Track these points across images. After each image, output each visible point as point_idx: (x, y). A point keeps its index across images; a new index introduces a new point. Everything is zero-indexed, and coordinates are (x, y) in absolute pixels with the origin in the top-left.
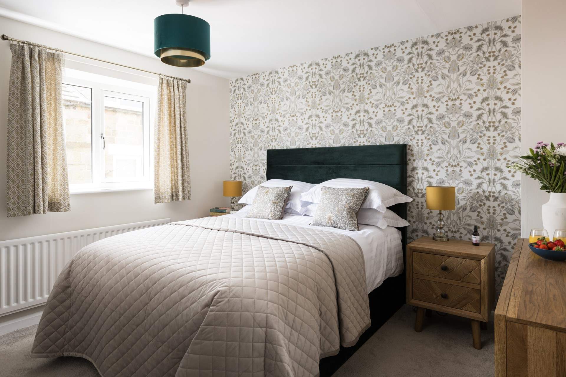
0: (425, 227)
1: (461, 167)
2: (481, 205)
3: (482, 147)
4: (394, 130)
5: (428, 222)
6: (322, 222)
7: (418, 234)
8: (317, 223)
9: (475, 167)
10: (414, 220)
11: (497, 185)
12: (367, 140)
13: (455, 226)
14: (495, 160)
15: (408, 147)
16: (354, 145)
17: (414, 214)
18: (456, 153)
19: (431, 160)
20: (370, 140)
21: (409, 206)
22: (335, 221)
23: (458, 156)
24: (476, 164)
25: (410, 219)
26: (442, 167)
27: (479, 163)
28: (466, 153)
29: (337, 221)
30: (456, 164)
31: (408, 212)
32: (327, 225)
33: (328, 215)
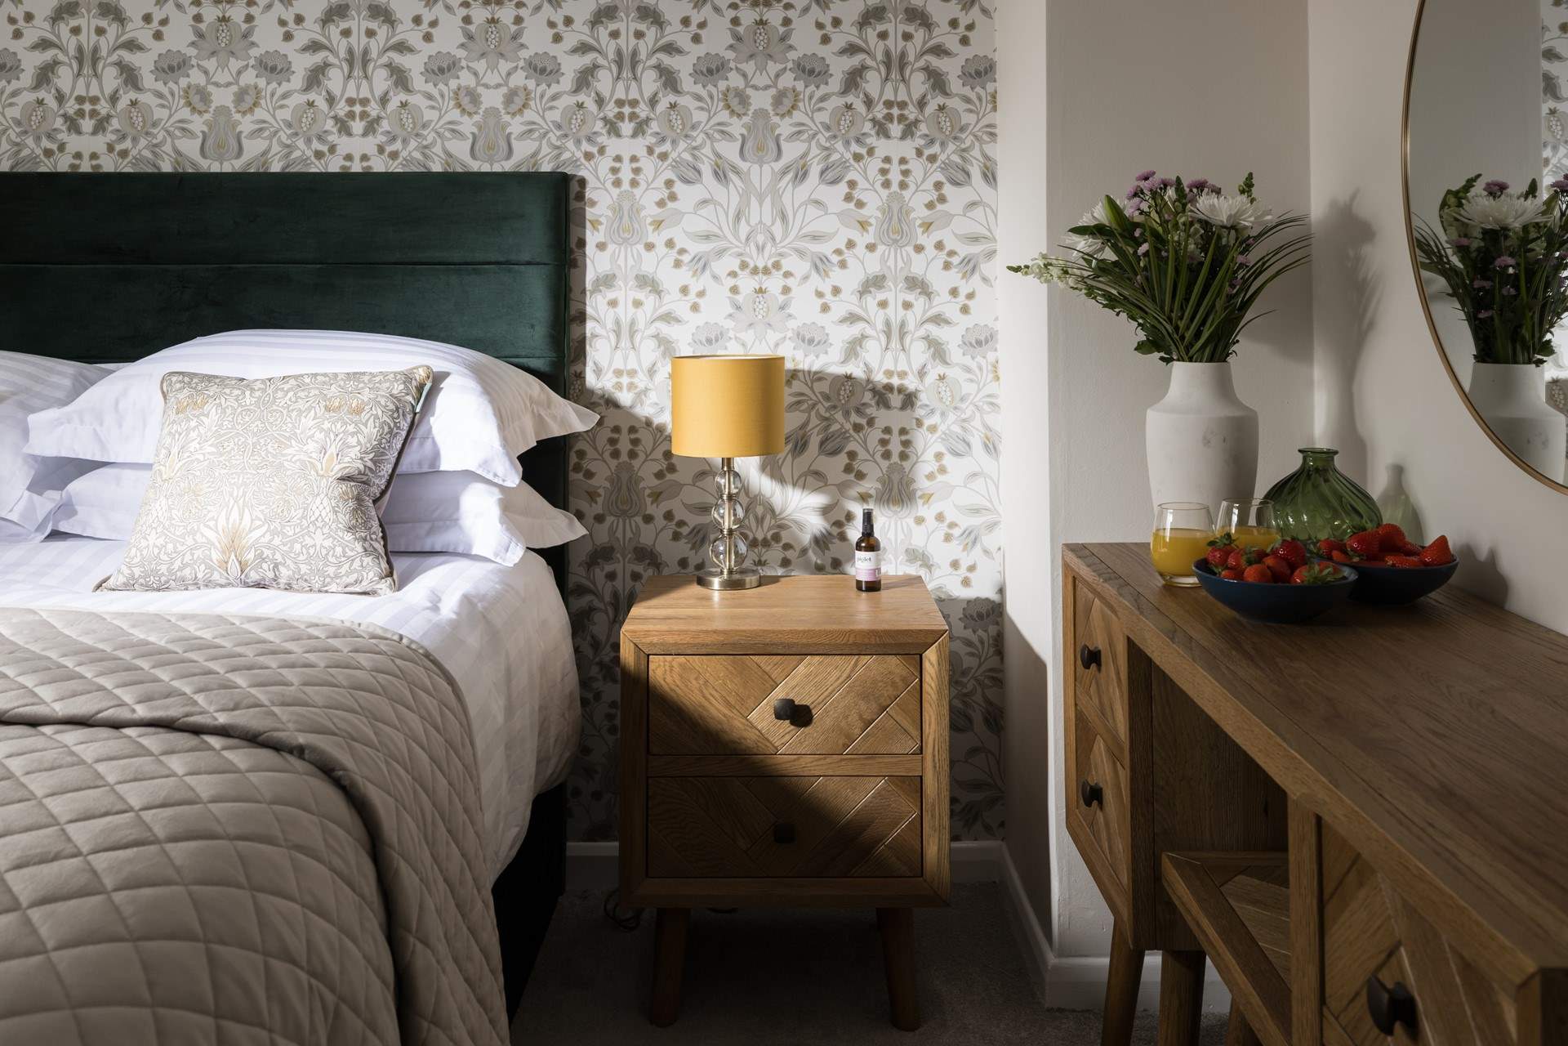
0: (647, 535)
1: (787, 275)
2: (858, 428)
3: (863, 197)
4: (514, 107)
5: (657, 511)
6: (184, 566)
7: (617, 567)
8: (155, 572)
9: (837, 276)
10: (598, 508)
11: (915, 343)
12: (381, 150)
13: (763, 518)
14: (906, 248)
15: (574, 187)
16: (316, 167)
17: (601, 481)
18: (767, 220)
19: (670, 244)
20: (397, 146)
21: (576, 448)
22: (267, 552)
23: (777, 230)
24: (843, 265)
25: (584, 505)
26: (715, 277)
27: (851, 262)
28: (807, 220)
29: (275, 549)
30: (769, 265)
31: (574, 476)
32: (216, 576)
33: (222, 522)
